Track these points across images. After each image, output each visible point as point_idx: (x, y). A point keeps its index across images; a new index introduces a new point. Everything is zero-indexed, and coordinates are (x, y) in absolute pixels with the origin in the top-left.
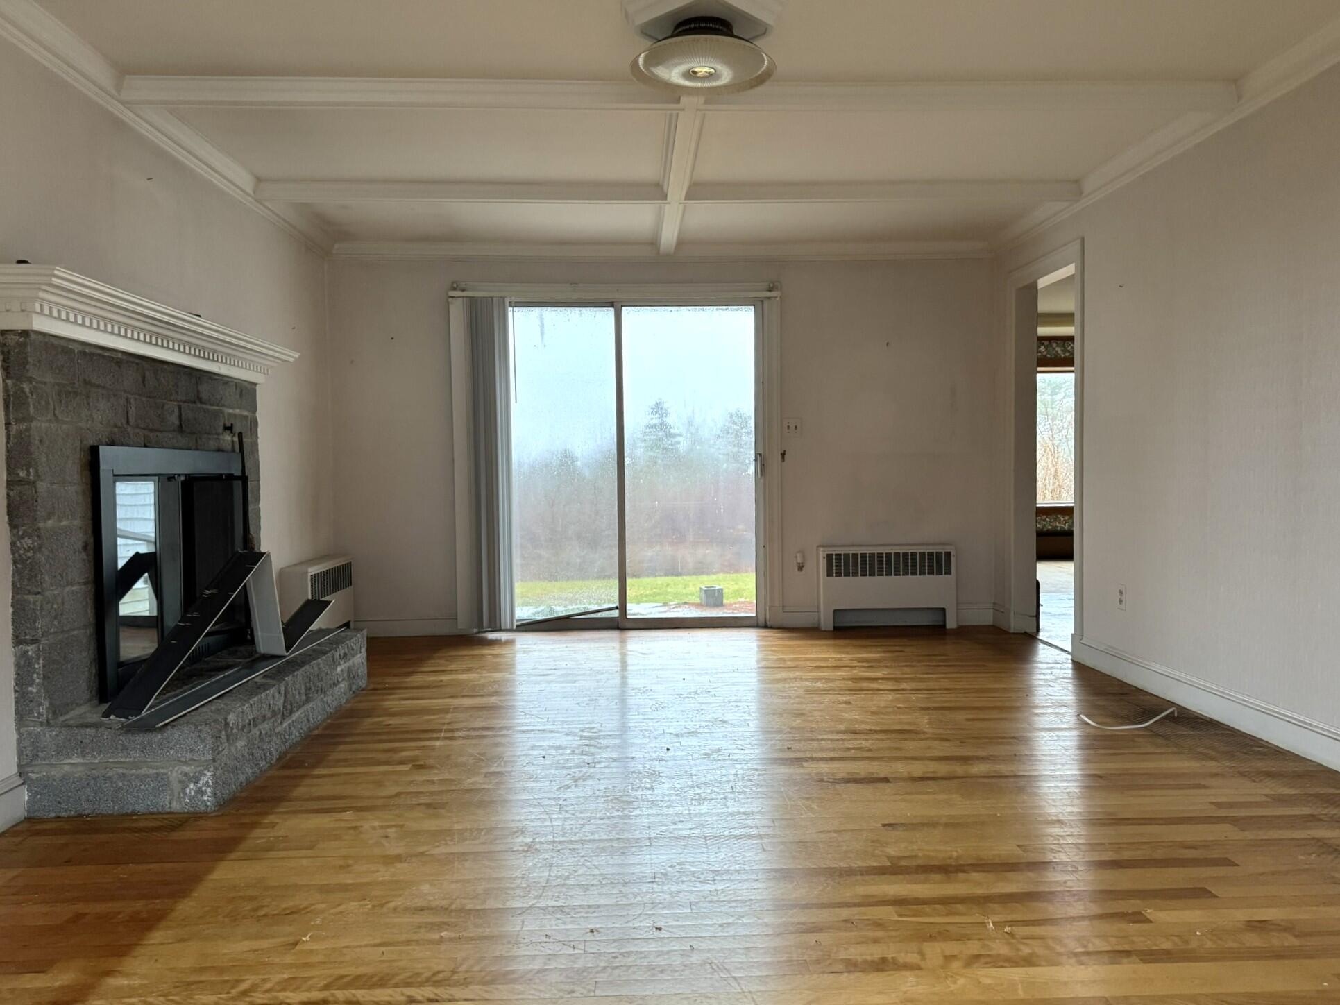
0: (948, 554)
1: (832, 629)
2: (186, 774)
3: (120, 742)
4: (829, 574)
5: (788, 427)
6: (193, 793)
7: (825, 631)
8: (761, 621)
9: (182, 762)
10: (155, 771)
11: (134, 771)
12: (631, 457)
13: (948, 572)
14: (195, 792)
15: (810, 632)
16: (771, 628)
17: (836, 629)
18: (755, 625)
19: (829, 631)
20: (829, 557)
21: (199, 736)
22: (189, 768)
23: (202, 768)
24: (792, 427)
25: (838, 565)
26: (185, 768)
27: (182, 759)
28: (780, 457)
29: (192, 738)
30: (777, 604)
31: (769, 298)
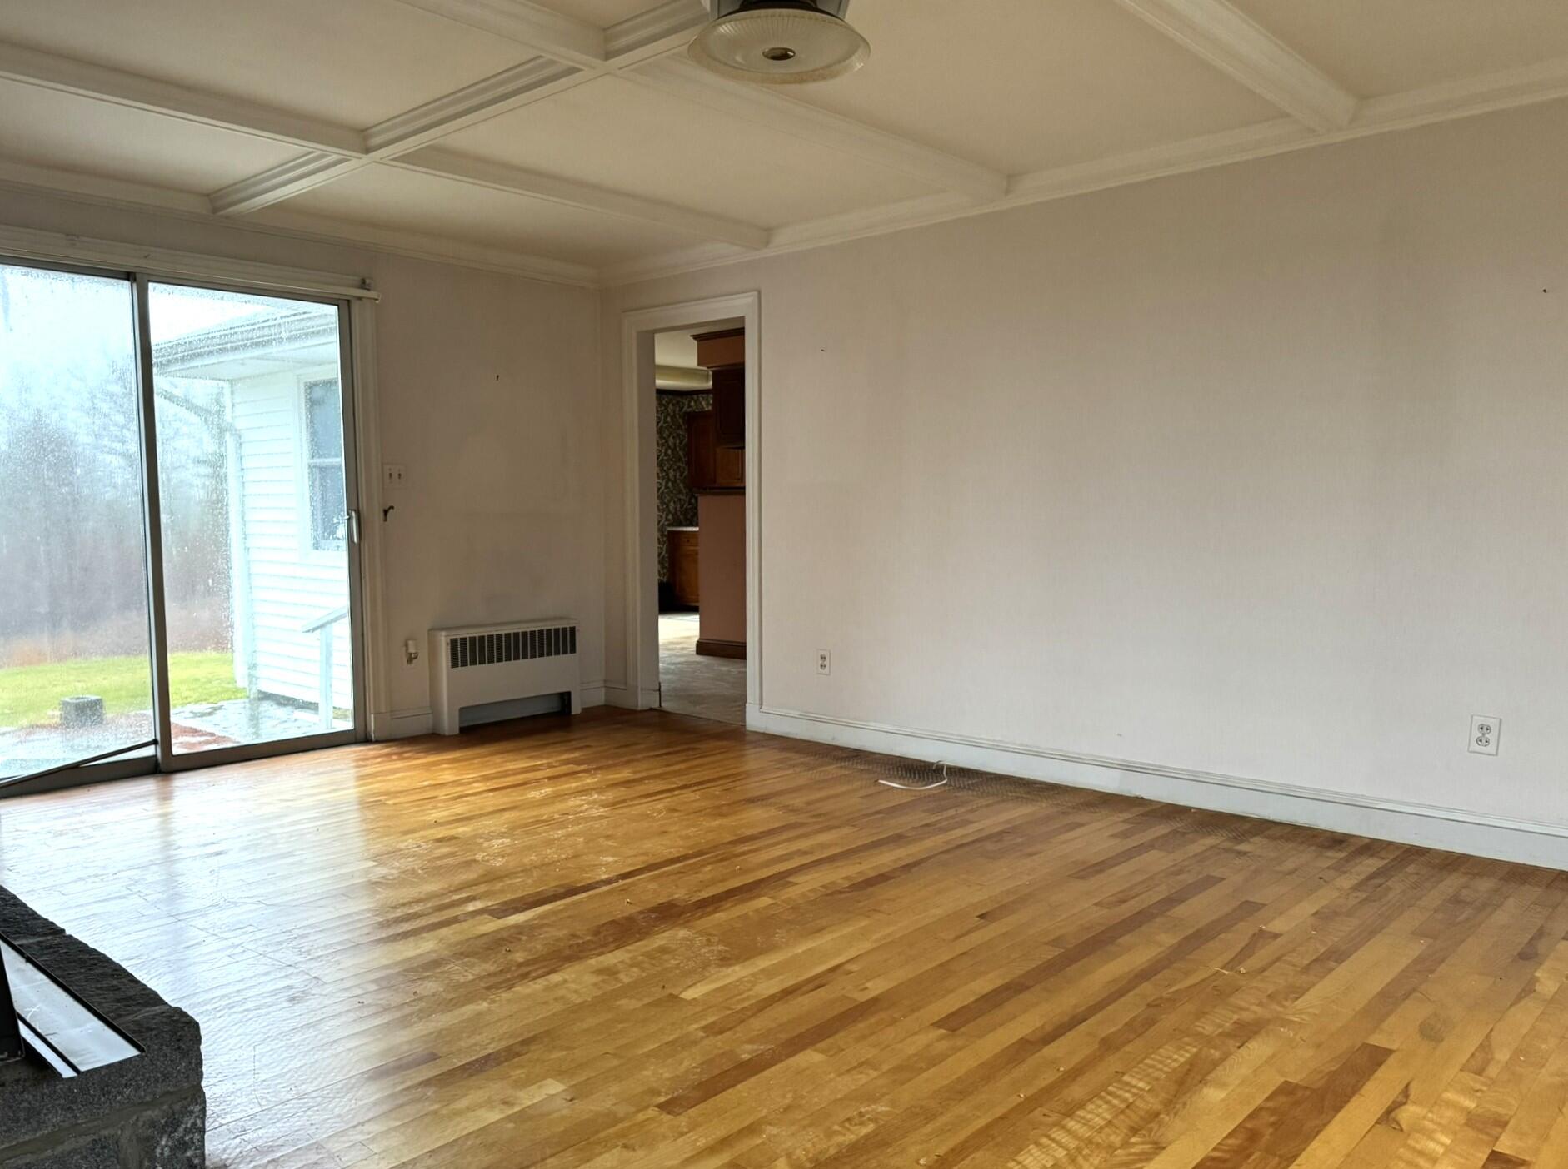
0: (573, 630)
1: (457, 731)
2: (153, 1124)
3: (25, 1104)
4: (454, 664)
5: (391, 475)
6: (167, 1152)
7: (450, 736)
8: (361, 735)
9: (147, 1103)
10: (89, 1138)
11: (49, 1153)
12: (172, 513)
13: (573, 650)
14: (171, 1149)
15: (429, 740)
16: (377, 742)
17: (464, 730)
18: (354, 741)
19: (456, 735)
20: (454, 643)
21: (179, 1048)
22: (157, 1112)
23: (185, 1102)
24: (395, 476)
25: (465, 652)
26: (149, 1112)
27: (148, 1099)
28: (382, 514)
29: (165, 1056)
30: (383, 710)
31: (360, 298)
